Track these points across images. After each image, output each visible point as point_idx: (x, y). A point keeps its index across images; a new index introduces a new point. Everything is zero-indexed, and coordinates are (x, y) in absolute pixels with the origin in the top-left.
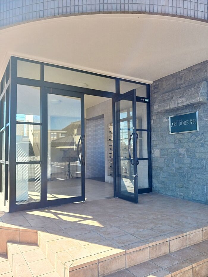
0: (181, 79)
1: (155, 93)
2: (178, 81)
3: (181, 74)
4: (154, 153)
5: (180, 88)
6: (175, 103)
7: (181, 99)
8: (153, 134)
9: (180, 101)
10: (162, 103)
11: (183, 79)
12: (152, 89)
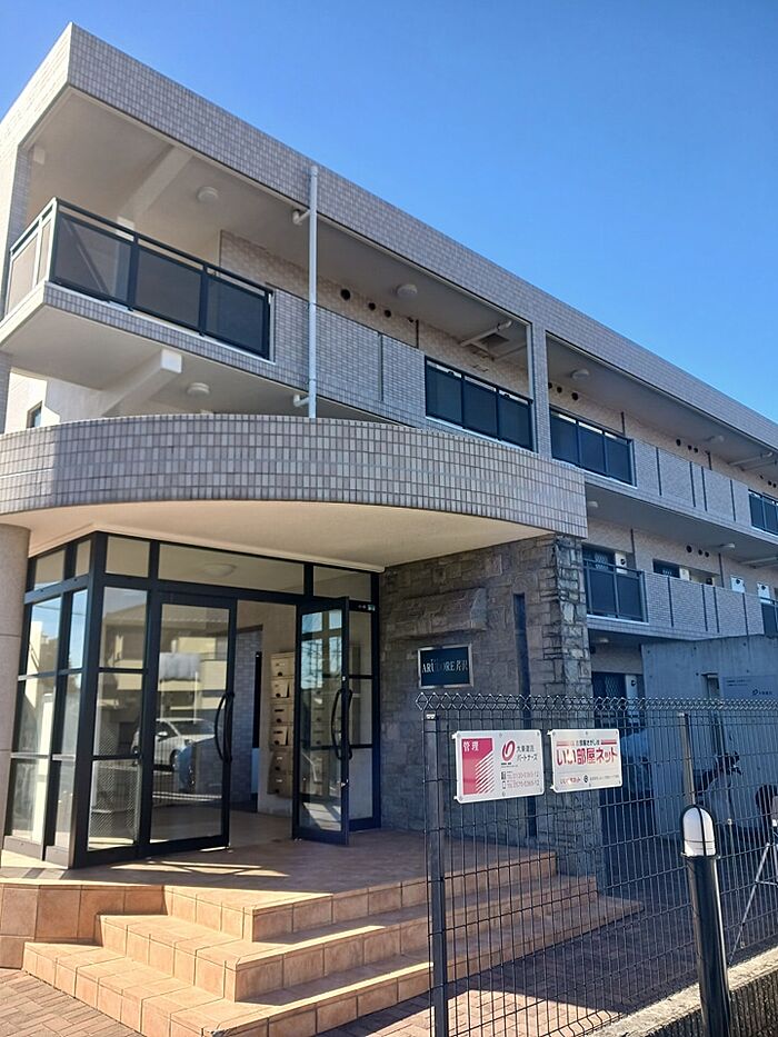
0: (441, 574)
1: (390, 593)
2: (434, 576)
3: (441, 563)
4: (385, 732)
5: (437, 593)
6: (427, 624)
7: (439, 619)
8: (384, 684)
9: (436, 621)
10: (403, 620)
11: (444, 574)
12: (382, 583)
